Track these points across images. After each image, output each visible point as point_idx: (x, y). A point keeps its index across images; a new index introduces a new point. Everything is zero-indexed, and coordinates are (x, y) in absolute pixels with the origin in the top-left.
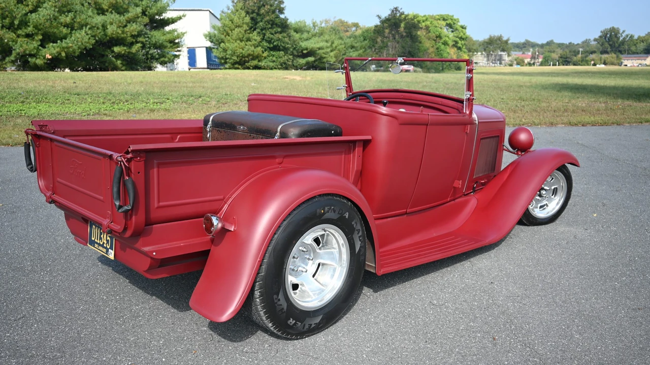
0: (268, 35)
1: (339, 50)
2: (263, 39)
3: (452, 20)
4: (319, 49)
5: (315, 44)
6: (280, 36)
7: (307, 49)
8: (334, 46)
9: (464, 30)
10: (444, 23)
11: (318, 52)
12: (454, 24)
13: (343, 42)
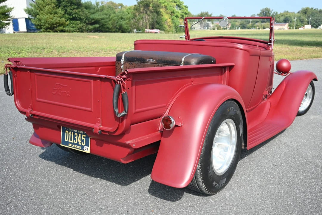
0: (68, 10)
1: (114, 20)
2: (65, 13)
3: (179, 2)
4: (102, 19)
5: (99, 16)
6: (77, 11)
7: (94, 19)
8: (111, 17)
9: (186, 8)
10: (175, 4)
11: (101, 21)
12: (181, 5)
13: (116, 15)
